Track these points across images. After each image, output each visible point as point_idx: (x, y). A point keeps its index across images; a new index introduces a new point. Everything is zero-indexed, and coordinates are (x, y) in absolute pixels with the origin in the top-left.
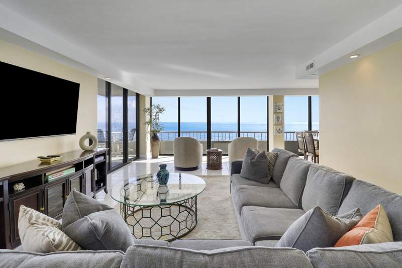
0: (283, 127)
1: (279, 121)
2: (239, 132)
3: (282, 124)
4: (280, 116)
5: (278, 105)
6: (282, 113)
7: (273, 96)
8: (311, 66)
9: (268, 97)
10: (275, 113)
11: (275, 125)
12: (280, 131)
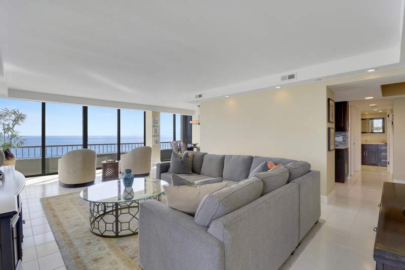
0: (159, 138)
1: (156, 134)
2: (119, 144)
3: (158, 136)
4: (157, 128)
5: (156, 119)
6: (159, 127)
7: (151, 112)
8: (200, 96)
9: (145, 112)
10: (154, 126)
11: (153, 136)
12: (157, 142)
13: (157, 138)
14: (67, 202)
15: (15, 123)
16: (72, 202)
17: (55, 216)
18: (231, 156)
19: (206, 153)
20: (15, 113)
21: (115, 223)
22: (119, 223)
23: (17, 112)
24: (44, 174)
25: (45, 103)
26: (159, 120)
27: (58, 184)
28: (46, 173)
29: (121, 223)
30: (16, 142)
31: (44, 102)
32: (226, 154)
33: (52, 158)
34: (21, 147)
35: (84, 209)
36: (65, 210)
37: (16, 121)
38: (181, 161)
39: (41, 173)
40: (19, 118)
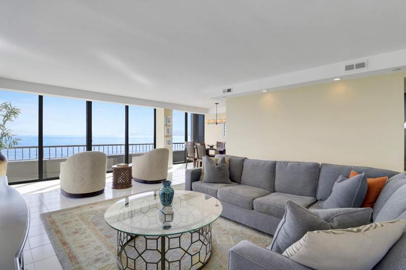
0: (172, 139)
1: (169, 134)
2: (127, 145)
3: (171, 136)
4: (170, 128)
5: (168, 118)
6: (171, 126)
7: (163, 109)
8: (229, 90)
9: (155, 110)
10: (166, 125)
11: (166, 136)
12: (169, 143)
13: (169, 139)
14: (77, 220)
15: (6, 118)
16: (83, 219)
17: (64, 244)
18: (286, 163)
19: (246, 158)
20: (6, 107)
21: (160, 264)
22: (166, 262)
23: (9, 106)
24: (41, 179)
25: (42, 96)
26: (172, 118)
27: (60, 192)
28: (44, 178)
29: (169, 262)
30: (8, 143)
31: (41, 94)
32: (278, 161)
33: (51, 161)
34: (13, 148)
35: (101, 230)
36: (75, 233)
37: (7, 117)
38: (218, 168)
39: (38, 179)
40: (12, 113)
